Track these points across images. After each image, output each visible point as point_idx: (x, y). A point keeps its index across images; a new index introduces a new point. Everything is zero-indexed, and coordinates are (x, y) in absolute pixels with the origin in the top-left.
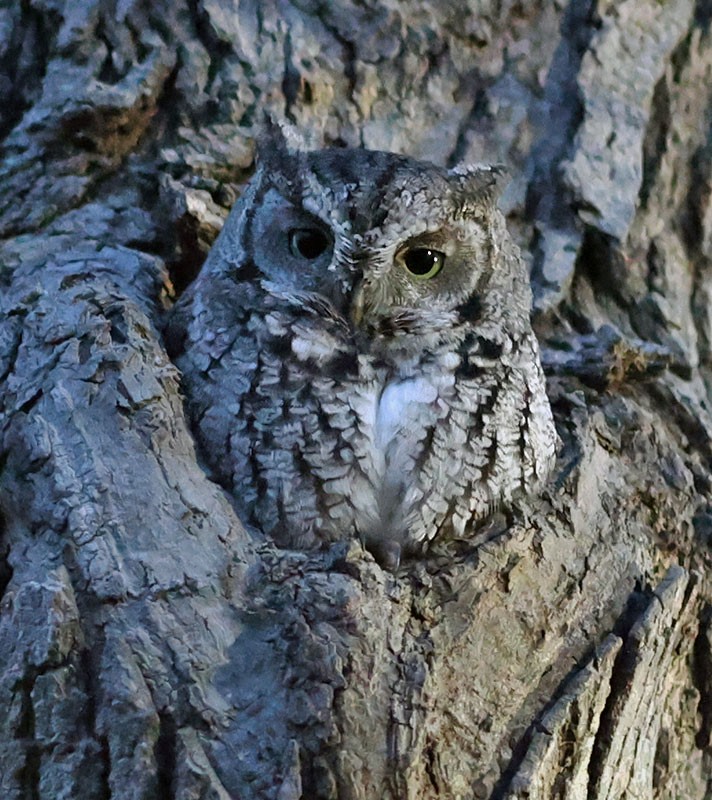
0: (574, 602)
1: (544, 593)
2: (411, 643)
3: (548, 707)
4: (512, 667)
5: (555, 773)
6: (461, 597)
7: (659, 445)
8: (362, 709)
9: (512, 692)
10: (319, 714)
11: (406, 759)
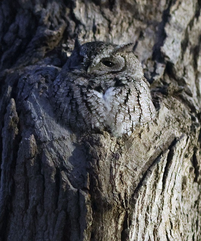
0: (158, 141)
1: (150, 138)
2: (116, 150)
3: (152, 166)
4: (142, 156)
5: (154, 181)
6: (129, 139)
7: (181, 108)
8: (104, 165)
9: (142, 162)
10: (93, 166)
11: (115, 176)
